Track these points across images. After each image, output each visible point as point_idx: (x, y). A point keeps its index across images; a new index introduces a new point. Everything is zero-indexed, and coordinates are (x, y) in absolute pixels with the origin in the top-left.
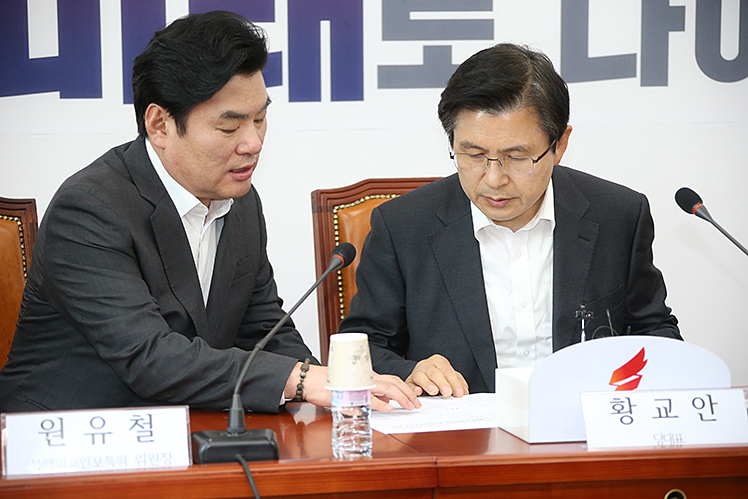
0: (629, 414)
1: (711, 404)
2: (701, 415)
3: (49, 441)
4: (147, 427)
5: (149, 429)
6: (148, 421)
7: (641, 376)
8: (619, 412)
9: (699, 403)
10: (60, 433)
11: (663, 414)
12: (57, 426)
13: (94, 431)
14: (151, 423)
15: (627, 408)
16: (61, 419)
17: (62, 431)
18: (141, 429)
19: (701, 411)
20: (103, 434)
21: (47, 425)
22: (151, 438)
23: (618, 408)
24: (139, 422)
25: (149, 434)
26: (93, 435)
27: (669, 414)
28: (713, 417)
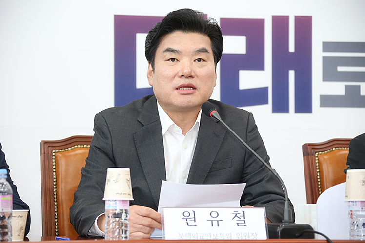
3: (188, 223)
4: (242, 218)
5: (243, 219)
6: (243, 215)
10: (193, 219)
12: (192, 216)
13: (212, 219)
14: (244, 216)
16: (194, 212)
17: (194, 218)
18: (239, 219)
20: (218, 221)
21: (187, 214)
22: (244, 224)
24: (237, 215)
25: (243, 222)
26: (212, 221)
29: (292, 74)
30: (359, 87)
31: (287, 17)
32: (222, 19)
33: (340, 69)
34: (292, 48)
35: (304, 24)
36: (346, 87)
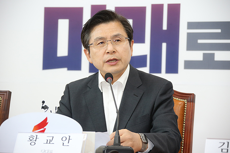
0: (34, 142)
1: (69, 139)
2: (63, 143)
7: (45, 129)
8: (31, 140)
9: (64, 139)
11: (48, 142)
15: (35, 139)
19: (63, 142)
23: (31, 139)
27: (51, 143)
28: (68, 144)
29: (164, 45)
30: (214, 54)
31: (163, 5)
32: (116, 8)
33: (200, 41)
34: (165, 27)
35: (174, 10)
36: (204, 54)
